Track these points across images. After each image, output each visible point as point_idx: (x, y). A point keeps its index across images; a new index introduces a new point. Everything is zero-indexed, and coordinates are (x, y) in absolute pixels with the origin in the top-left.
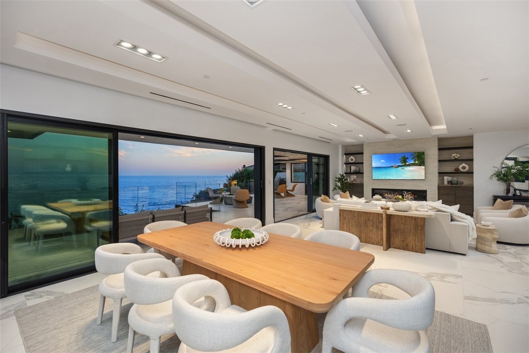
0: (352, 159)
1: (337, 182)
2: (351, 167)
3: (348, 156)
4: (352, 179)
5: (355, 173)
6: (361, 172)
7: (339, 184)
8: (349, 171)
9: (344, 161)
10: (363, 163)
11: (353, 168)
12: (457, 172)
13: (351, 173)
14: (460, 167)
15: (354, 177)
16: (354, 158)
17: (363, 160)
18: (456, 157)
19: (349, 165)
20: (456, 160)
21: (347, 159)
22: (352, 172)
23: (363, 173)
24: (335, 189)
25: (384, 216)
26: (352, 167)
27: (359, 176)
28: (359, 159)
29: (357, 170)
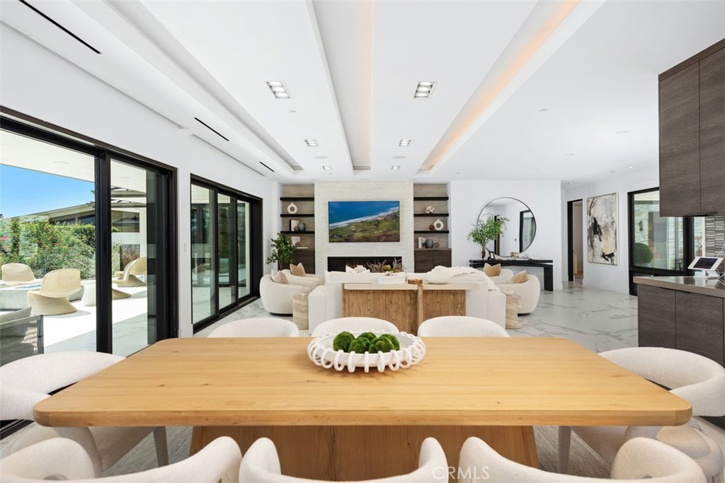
0: (293, 208)
2: (290, 222)
3: (286, 203)
4: (294, 243)
5: (298, 232)
6: (309, 230)
8: (287, 229)
10: (313, 215)
11: (294, 224)
12: (432, 231)
13: (290, 233)
14: (435, 224)
15: (295, 240)
17: (314, 211)
18: (432, 211)
19: (287, 219)
20: (431, 215)
21: (284, 208)
22: (293, 230)
23: (313, 233)
24: (270, 259)
26: (292, 221)
27: (306, 237)
28: (305, 208)
29: (302, 227)
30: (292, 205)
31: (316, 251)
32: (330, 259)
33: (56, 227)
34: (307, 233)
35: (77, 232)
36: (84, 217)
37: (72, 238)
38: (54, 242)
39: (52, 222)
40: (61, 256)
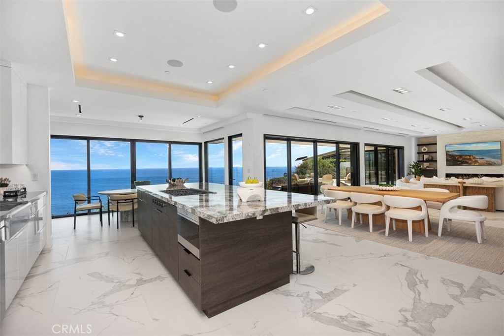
0: (424, 149)
1: (411, 169)
2: (423, 156)
3: (420, 147)
4: (425, 166)
5: (427, 161)
6: (434, 160)
7: (413, 170)
8: (421, 159)
9: (417, 152)
10: (436, 152)
11: (426, 157)
13: (423, 161)
15: (426, 165)
16: (426, 148)
17: (436, 150)
19: (421, 155)
21: (420, 149)
22: (425, 160)
23: (436, 161)
24: (409, 174)
25: (461, 188)
27: (432, 163)
28: (432, 149)
29: (430, 158)
30: (424, 147)
31: (438, 170)
32: (446, 174)
33: (324, 160)
34: (433, 161)
35: (331, 162)
36: (333, 156)
37: (330, 165)
38: (324, 166)
39: (323, 159)
40: (326, 171)
